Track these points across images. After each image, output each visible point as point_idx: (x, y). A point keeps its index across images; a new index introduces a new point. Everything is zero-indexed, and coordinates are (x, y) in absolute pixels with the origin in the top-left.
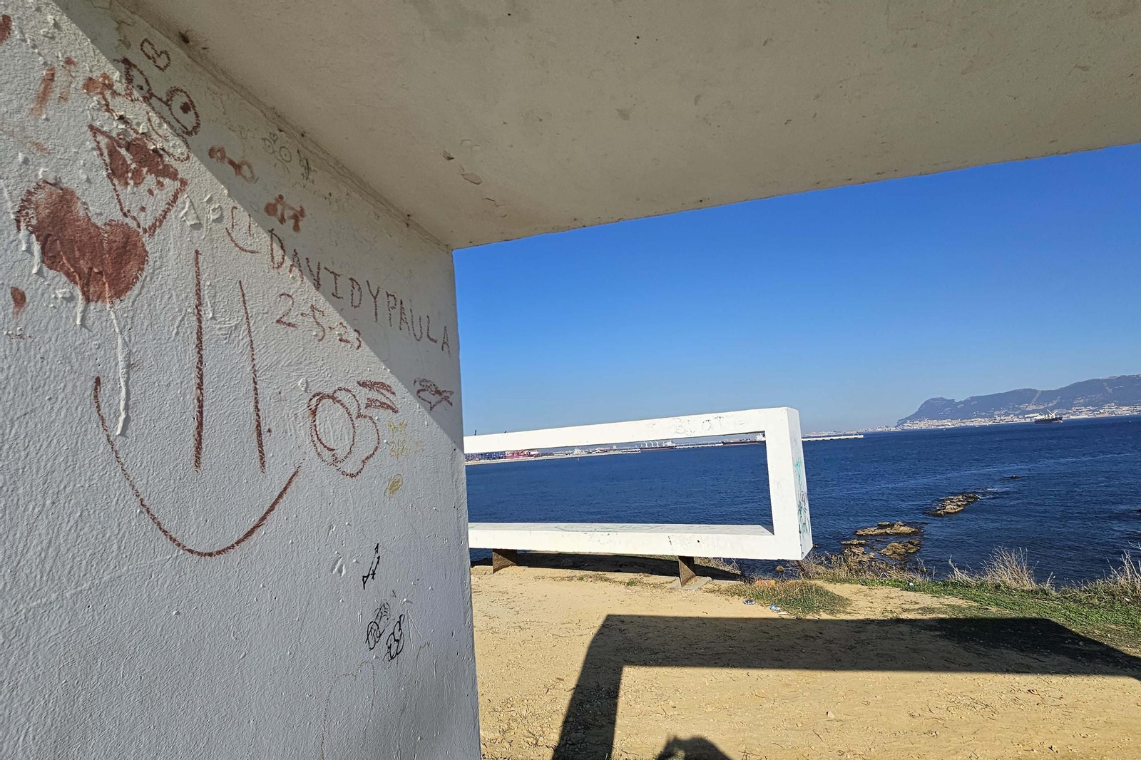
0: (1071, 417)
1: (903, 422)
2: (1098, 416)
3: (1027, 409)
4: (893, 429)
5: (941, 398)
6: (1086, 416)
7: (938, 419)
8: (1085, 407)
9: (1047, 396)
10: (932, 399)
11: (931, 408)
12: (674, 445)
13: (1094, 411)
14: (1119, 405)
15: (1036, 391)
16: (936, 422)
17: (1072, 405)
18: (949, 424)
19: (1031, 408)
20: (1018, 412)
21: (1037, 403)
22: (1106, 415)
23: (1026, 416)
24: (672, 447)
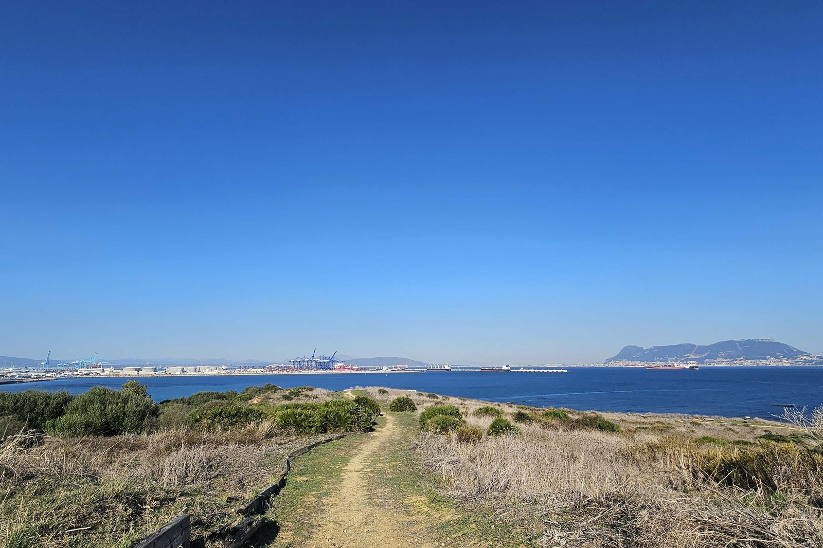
0: (716, 365)
1: (609, 361)
2: (732, 365)
3: (689, 357)
4: (602, 365)
5: (635, 346)
6: (725, 365)
7: (632, 360)
8: (725, 359)
9: (702, 349)
10: (629, 346)
11: (628, 353)
12: (449, 368)
13: (730, 362)
14: (746, 359)
15: (695, 346)
16: (630, 363)
17: (717, 357)
18: (639, 365)
19: (692, 357)
20: (683, 359)
21: (696, 354)
22: (738, 365)
23: (688, 362)
24: (448, 370)
